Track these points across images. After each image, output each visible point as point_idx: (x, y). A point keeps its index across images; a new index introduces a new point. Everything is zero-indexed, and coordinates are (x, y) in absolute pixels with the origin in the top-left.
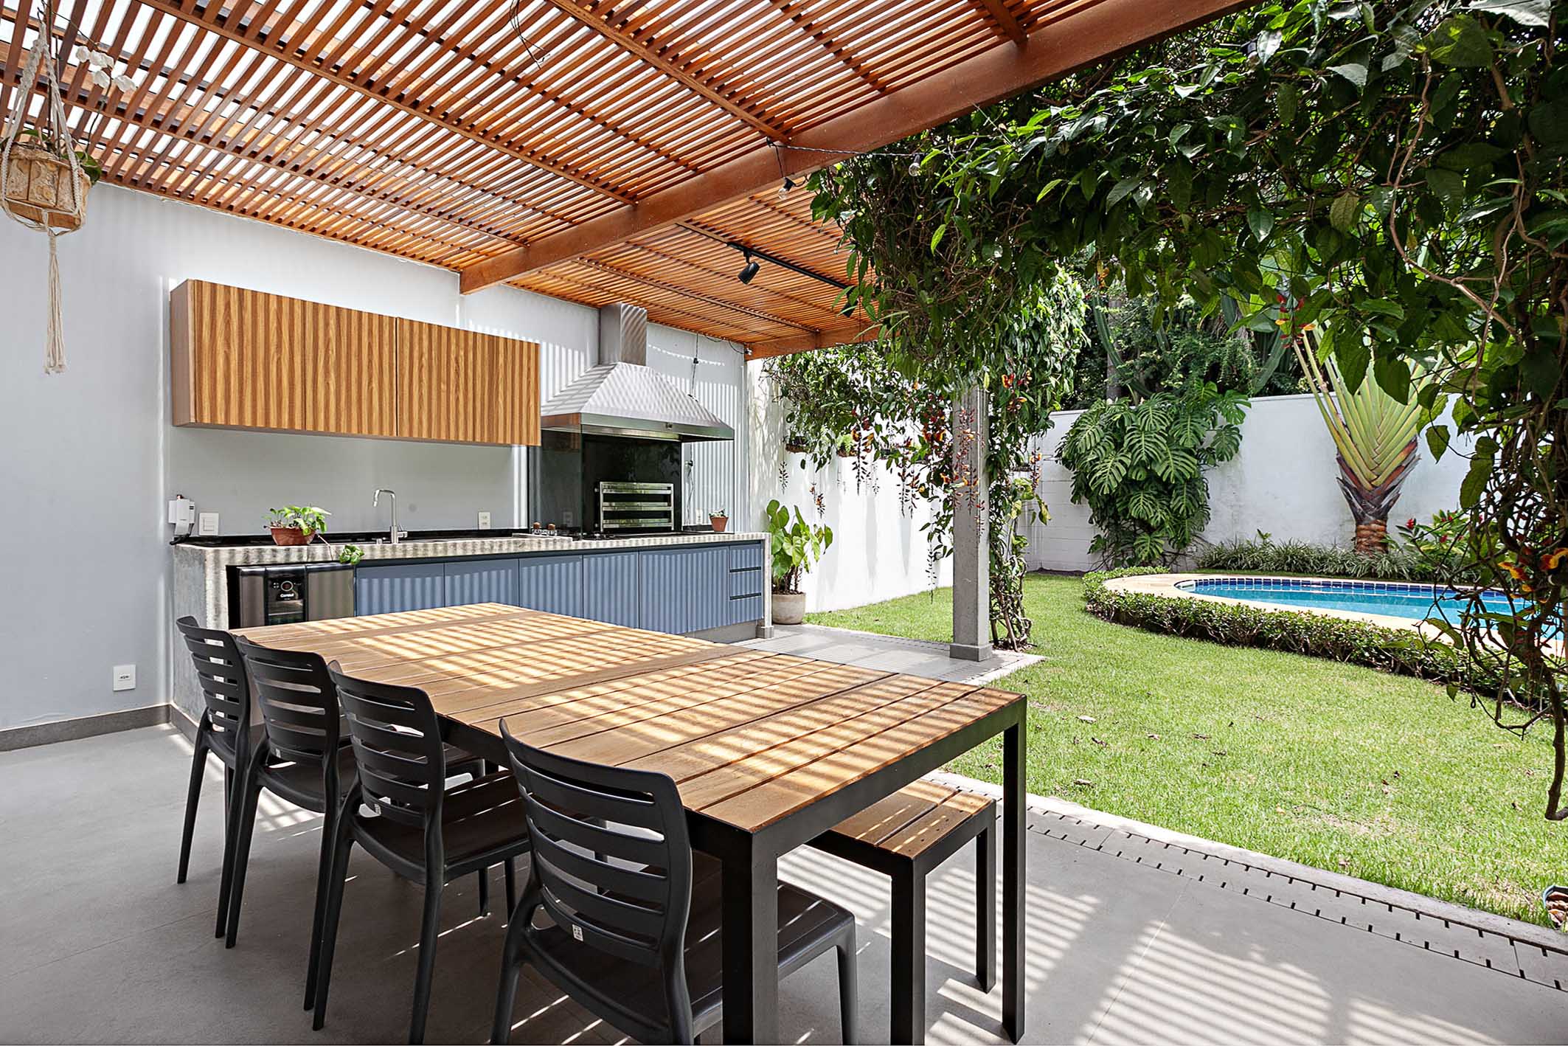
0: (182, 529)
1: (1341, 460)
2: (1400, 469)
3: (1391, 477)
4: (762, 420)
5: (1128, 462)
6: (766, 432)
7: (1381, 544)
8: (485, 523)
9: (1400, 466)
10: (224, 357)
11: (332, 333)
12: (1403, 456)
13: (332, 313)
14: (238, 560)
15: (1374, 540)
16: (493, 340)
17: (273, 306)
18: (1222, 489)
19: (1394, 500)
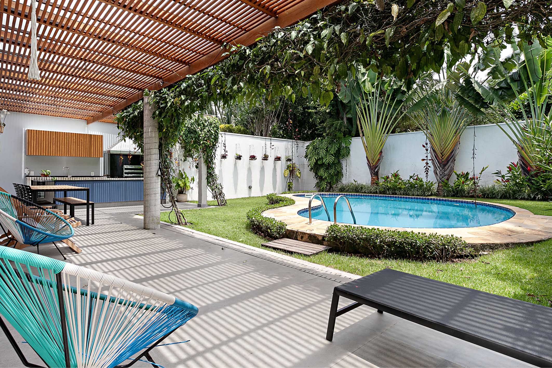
0: (27, 174)
1: (367, 157)
2: (379, 160)
3: (377, 163)
4: (178, 149)
5: (316, 158)
6: (179, 153)
7: (376, 183)
8: (93, 174)
10: (33, 143)
11: (54, 137)
12: (379, 156)
13: (54, 133)
14: (33, 179)
15: (374, 182)
16: (91, 135)
17: (42, 132)
18: (346, 167)
19: (379, 169)
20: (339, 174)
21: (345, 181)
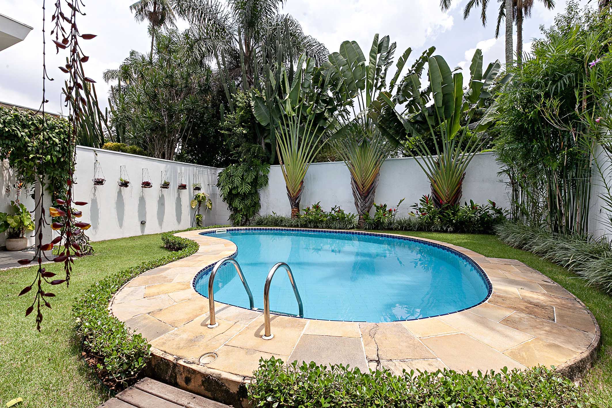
1: (287, 187)
2: (300, 190)
3: (298, 193)
5: (230, 187)
7: (297, 216)
9: (300, 189)
12: (300, 186)
15: (295, 214)
18: (264, 197)
19: (300, 200)
20: (256, 206)
21: (263, 212)
